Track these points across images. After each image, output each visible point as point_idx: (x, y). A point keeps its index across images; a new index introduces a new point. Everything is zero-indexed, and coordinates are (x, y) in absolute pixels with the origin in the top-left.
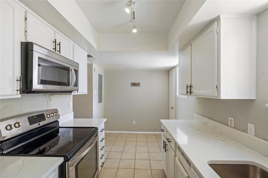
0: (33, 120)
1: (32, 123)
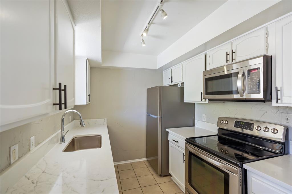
0: (239, 124)
1: (237, 126)
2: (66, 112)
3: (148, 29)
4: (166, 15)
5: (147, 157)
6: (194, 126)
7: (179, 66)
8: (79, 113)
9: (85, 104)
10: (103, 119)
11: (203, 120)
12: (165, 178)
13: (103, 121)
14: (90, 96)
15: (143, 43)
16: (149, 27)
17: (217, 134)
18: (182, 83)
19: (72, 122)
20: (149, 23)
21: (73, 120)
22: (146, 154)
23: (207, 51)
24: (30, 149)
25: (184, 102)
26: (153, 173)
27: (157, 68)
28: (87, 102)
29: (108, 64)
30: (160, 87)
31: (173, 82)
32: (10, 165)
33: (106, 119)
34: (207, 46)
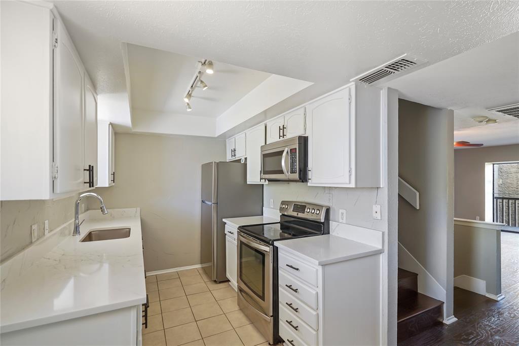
1: (294, 210)
2: (81, 196)
3: (191, 93)
4: (206, 86)
5: (201, 263)
6: (262, 215)
7: (242, 135)
8: (100, 197)
9: (107, 185)
10: (135, 209)
11: (271, 207)
12: (221, 284)
13: (135, 211)
14: (114, 174)
15: (187, 107)
16: (192, 92)
17: (279, 221)
18: (246, 159)
19: (85, 213)
20: (192, 87)
21: (87, 210)
22: (200, 259)
23: (268, 121)
24: (44, 234)
25: (248, 183)
26: (206, 280)
27: (216, 136)
28: (109, 184)
29: (140, 129)
30: (215, 162)
31: (237, 156)
32: (31, 243)
33: (139, 209)
34: (266, 114)
